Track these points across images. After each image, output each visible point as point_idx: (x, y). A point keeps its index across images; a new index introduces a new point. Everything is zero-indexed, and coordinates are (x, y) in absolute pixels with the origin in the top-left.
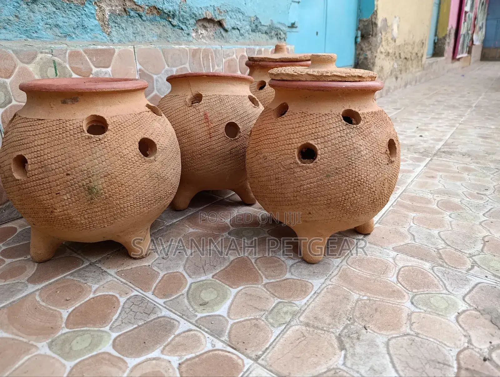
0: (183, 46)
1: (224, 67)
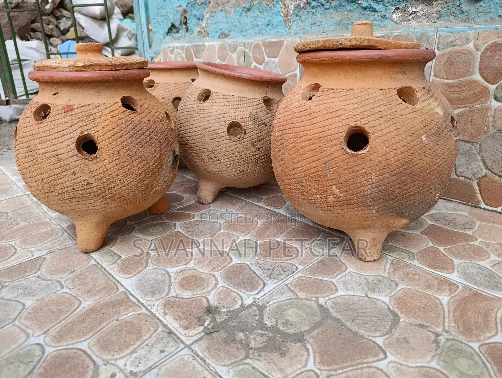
1: (434, 65)
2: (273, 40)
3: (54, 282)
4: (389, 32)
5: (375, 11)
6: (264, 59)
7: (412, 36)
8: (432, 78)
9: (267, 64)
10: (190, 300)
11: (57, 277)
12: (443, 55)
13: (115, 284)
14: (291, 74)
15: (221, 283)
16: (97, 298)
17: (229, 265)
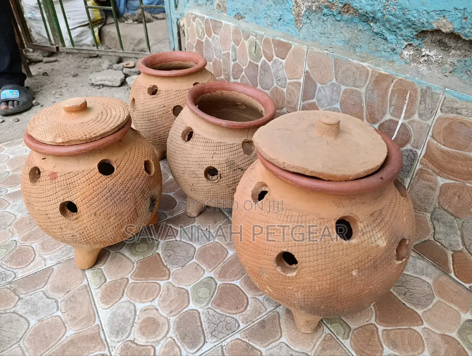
0: (365, 64)
1: (434, 125)
2: (282, 40)
3: (54, 301)
4: (394, 73)
5: (386, 39)
6: (273, 57)
7: (417, 85)
8: (429, 138)
9: (275, 62)
10: (142, 348)
11: (56, 296)
12: (446, 119)
13: (94, 314)
14: (295, 80)
15: (171, 334)
16: (78, 329)
17: (184, 311)
